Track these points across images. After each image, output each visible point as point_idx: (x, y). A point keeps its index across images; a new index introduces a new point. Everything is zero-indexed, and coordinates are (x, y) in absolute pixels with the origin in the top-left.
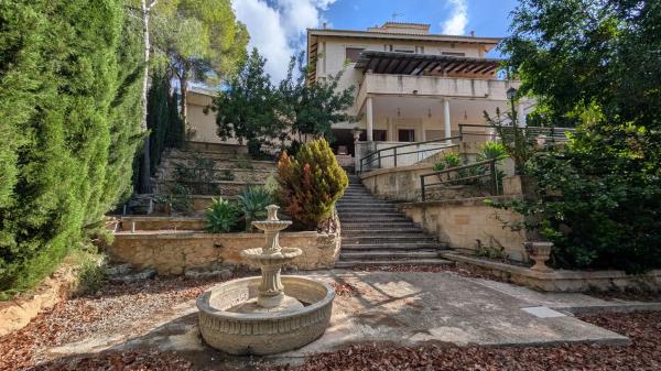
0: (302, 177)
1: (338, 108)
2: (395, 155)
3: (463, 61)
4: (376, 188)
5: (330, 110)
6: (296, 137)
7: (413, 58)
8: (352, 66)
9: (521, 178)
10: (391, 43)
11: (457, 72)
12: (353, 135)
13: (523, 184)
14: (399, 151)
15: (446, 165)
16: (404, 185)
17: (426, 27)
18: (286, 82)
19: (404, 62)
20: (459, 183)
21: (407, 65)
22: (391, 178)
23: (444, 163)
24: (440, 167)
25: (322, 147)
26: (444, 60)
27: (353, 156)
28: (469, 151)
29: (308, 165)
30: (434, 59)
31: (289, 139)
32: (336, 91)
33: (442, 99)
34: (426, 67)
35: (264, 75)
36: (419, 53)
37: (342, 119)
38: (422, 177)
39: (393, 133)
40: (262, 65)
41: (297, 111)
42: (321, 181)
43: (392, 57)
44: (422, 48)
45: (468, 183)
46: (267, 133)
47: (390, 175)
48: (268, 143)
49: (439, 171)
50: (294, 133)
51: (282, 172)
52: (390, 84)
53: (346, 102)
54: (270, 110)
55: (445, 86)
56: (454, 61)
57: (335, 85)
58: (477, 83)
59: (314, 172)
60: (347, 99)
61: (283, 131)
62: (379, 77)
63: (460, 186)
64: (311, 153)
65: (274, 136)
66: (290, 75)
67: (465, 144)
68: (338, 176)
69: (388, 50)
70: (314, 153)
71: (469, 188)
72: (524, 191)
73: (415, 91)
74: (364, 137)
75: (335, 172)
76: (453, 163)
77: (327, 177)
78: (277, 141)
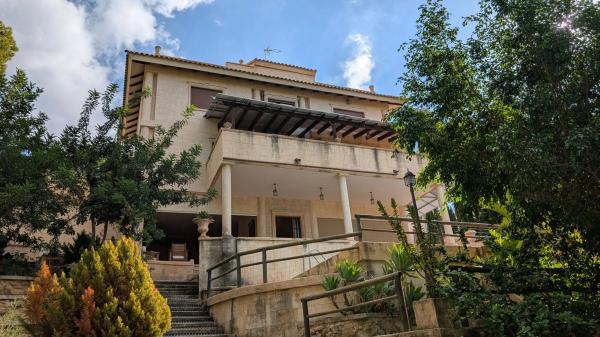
0: (78, 315)
1: (172, 180)
2: (265, 262)
3: (361, 124)
4: (233, 321)
5: (156, 183)
6: (86, 227)
7: (292, 113)
8: (199, 114)
9: (436, 303)
10: (262, 88)
11: (356, 136)
12: (196, 226)
13: (439, 312)
14: (270, 255)
15: (342, 280)
16: (279, 315)
17: (312, 73)
18: (75, 132)
19: (281, 117)
20: (361, 310)
21: (286, 121)
22: (259, 304)
23: (337, 276)
24: (333, 284)
25: (124, 254)
26: (335, 119)
27: (197, 262)
28: (373, 257)
29: (90, 291)
30: (322, 117)
31: (71, 231)
32: (168, 153)
33: (337, 174)
34: (313, 126)
35: (34, 114)
36: (303, 107)
37: (176, 198)
38: (305, 302)
39: (265, 224)
40: (32, 97)
41: (92, 182)
42: (114, 320)
43: (262, 109)
44: (307, 100)
45: (374, 309)
46: (23, 218)
47: (256, 299)
48: (24, 239)
49: (331, 289)
50: (81, 220)
51: (34, 305)
52: (259, 147)
53: (185, 171)
54: (37, 177)
55: (339, 155)
56: (349, 122)
57: (167, 143)
58: (382, 154)
59: (100, 305)
60: (187, 166)
61: (59, 216)
62: (243, 136)
63: (364, 315)
64: (99, 266)
65: (37, 225)
66: (84, 121)
67: (366, 245)
68: (151, 310)
69: (258, 99)
70: (107, 266)
71: (376, 318)
72: (441, 322)
73: (297, 161)
74: (216, 229)
75: (145, 302)
76: (350, 277)
77: (129, 312)
78: (44, 236)
